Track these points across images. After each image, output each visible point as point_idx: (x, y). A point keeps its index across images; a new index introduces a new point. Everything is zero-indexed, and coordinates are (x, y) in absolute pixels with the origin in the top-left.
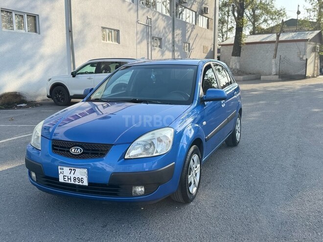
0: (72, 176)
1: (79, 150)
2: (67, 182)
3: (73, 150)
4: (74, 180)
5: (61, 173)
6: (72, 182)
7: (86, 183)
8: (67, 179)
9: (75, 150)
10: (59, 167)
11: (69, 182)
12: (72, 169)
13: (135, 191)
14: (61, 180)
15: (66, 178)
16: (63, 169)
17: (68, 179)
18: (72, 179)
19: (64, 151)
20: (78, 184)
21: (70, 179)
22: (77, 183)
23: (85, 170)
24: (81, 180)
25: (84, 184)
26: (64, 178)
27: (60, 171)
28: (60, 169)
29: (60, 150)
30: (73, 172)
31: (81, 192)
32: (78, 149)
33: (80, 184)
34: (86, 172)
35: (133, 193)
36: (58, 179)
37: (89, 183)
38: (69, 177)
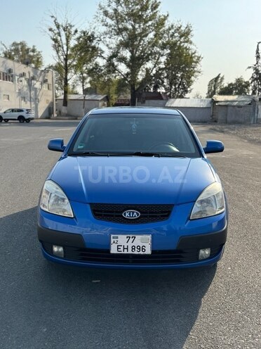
0: (130, 245)
1: (135, 213)
2: (122, 252)
3: (127, 214)
4: (133, 249)
5: (114, 242)
6: (130, 252)
7: (148, 251)
8: (122, 249)
9: (130, 214)
10: (112, 236)
11: (126, 252)
12: (131, 236)
13: (202, 255)
14: (114, 250)
15: (122, 248)
16: (117, 238)
17: (124, 249)
18: (130, 249)
19: (112, 216)
20: (138, 253)
21: (127, 249)
22: (136, 252)
23: (149, 237)
24: (143, 248)
25: (145, 253)
26: (118, 249)
27: (112, 240)
28: (113, 238)
29: (105, 215)
30: (131, 240)
31: (135, 262)
32: (133, 213)
33: (141, 253)
34: (150, 239)
35: (200, 257)
36: (109, 250)
37: (153, 251)
38: (126, 247)
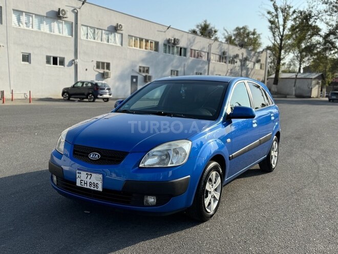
0: (89, 181)
1: (97, 155)
2: (83, 186)
3: (91, 156)
4: (90, 185)
5: (78, 177)
6: (88, 187)
7: (100, 189)
8: (83, 184)
9: (93, 156)
10: (77, 171)
11: (85, 187)
12: (89, 173)
13: (147, 201)
14: (78, 184)
15: (83, 182)
16: (80, 173)
17: (85, 183)
19: (83, 156)
21: (87, 184)
22: (92, 188)
23: (101, 176)
24: (96, 185)
26: (81, 183)
27: (78, 175)
28: (78, 173)
29: (80, 155)
30: (89, 176)
33: (95, 189)
34: (101, 178)
35: (145, 203)
37: (103, 189)
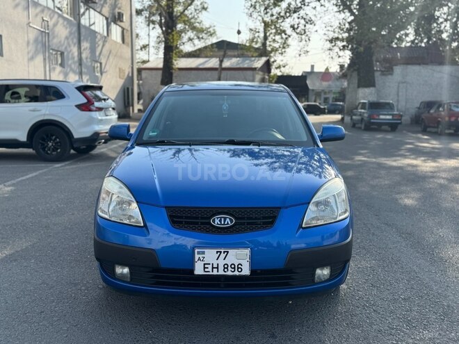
0: (221, 262)
1: (228, 220)
2: (211, 273)
3: (217, 221)
4: (225, 268)
5: (199, 259)
6: (221, 272)
7: (246, 271)
8: (210, 269)
9: (220, 221)
10: (196, 251)
11: (215, 272)
12: (223, 251)
13: (319, 276)
14: (199, 270)
15: (210, 267)
16: (203, 253)
17: (213, 268)
18: (221, 268)
19: (197, 223)
20: (232, 274)
21: (217, 268)
22: (229, 273)
23: (247, 252)
24: (239, 268)
25: (243, 273)
26: (205, 268)
27: (197, 256)
28: (199, 253)
29: (186, 223)
30: (223, 255)
32: (225, 219)
33: (236, 273)
34: (249, 254)
36: (192, 271)
37: (252, 271)
38: (215, 266)
